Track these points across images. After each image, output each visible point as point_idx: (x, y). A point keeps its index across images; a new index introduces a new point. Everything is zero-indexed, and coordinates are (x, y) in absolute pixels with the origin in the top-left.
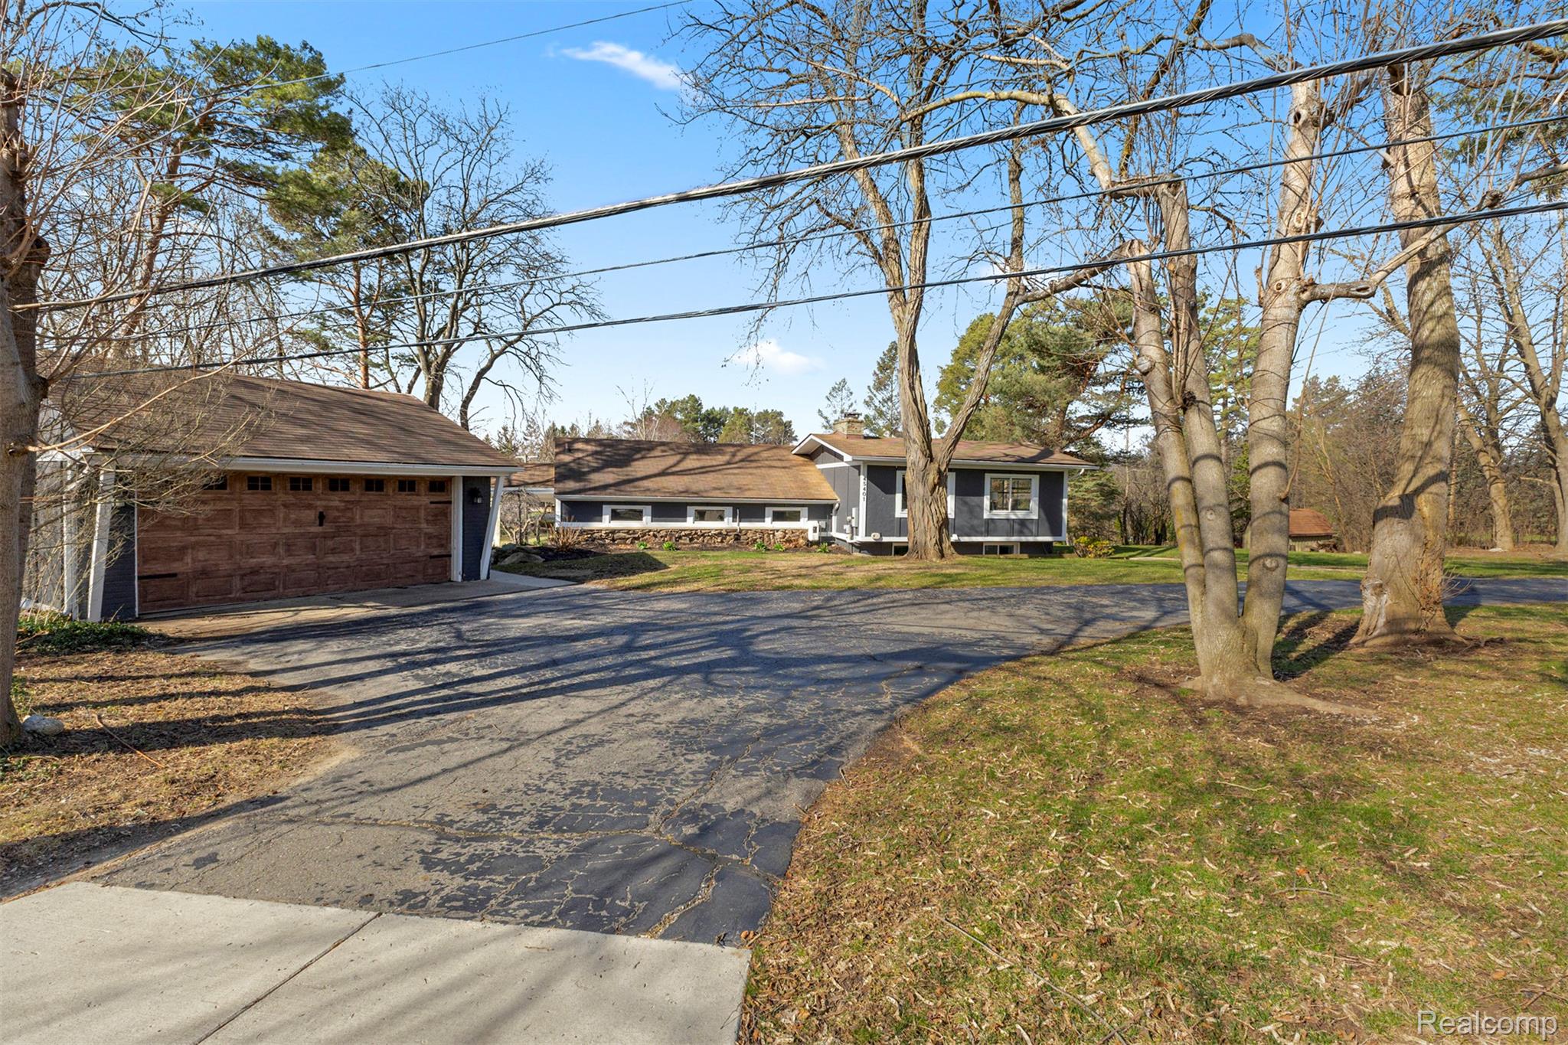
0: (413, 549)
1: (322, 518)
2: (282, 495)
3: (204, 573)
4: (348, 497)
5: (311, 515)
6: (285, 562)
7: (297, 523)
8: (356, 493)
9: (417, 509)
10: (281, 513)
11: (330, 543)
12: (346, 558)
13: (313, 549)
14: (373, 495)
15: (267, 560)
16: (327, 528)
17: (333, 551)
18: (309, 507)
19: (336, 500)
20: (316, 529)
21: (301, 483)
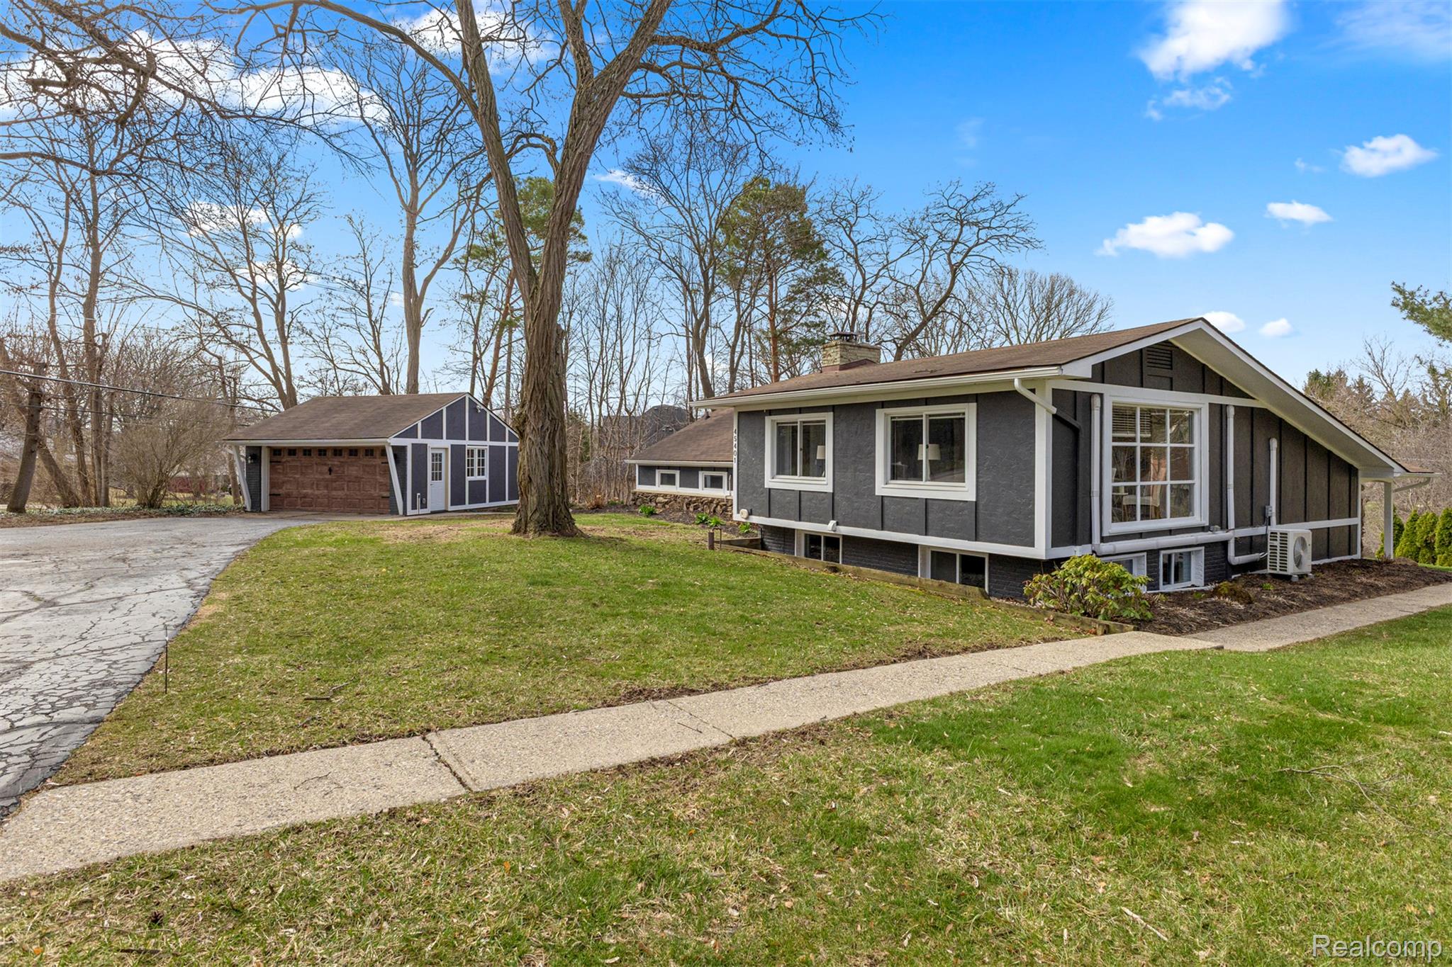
0: (372, 492)
1: (330, 470)
2: (315, 458)
3: (288, 495)
4: (342, 460)
5: (326, 469)
6: (316, 492)
7: (321, 473)
8: (345, 458)
9: (375, 466)
10: (315, 466)
11: (334, 484)
12: (340, 493)
13: (326, 487)
14: (353, 458)
15: (309, 491)
16: (333, 476)
17: (335, 489)
18: (325, 464)
19: (336, 461)
20: (328, 476)
21: (322, 451)
